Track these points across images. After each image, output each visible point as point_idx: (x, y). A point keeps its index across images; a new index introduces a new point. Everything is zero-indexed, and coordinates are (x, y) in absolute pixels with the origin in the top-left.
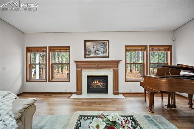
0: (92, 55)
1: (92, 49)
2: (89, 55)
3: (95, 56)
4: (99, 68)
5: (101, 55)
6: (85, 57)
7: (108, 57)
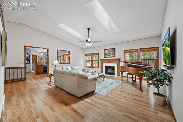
0: (107, 56)
1: (107, 53)
2: (106, 56)
3: (109, 56)
4: (110, 62)
5: (111, 56)
6: (105, 57)
7: (115, 57)
